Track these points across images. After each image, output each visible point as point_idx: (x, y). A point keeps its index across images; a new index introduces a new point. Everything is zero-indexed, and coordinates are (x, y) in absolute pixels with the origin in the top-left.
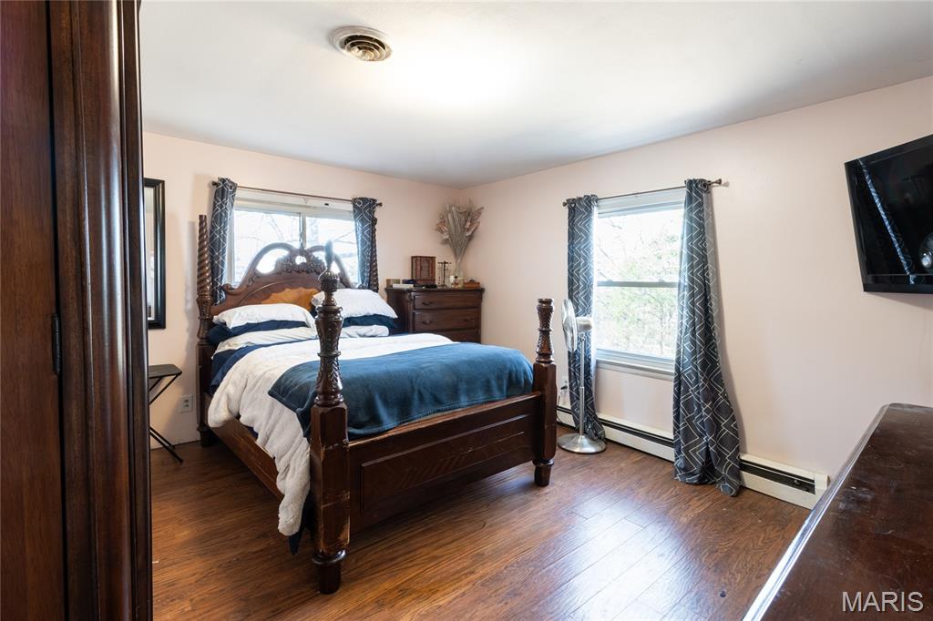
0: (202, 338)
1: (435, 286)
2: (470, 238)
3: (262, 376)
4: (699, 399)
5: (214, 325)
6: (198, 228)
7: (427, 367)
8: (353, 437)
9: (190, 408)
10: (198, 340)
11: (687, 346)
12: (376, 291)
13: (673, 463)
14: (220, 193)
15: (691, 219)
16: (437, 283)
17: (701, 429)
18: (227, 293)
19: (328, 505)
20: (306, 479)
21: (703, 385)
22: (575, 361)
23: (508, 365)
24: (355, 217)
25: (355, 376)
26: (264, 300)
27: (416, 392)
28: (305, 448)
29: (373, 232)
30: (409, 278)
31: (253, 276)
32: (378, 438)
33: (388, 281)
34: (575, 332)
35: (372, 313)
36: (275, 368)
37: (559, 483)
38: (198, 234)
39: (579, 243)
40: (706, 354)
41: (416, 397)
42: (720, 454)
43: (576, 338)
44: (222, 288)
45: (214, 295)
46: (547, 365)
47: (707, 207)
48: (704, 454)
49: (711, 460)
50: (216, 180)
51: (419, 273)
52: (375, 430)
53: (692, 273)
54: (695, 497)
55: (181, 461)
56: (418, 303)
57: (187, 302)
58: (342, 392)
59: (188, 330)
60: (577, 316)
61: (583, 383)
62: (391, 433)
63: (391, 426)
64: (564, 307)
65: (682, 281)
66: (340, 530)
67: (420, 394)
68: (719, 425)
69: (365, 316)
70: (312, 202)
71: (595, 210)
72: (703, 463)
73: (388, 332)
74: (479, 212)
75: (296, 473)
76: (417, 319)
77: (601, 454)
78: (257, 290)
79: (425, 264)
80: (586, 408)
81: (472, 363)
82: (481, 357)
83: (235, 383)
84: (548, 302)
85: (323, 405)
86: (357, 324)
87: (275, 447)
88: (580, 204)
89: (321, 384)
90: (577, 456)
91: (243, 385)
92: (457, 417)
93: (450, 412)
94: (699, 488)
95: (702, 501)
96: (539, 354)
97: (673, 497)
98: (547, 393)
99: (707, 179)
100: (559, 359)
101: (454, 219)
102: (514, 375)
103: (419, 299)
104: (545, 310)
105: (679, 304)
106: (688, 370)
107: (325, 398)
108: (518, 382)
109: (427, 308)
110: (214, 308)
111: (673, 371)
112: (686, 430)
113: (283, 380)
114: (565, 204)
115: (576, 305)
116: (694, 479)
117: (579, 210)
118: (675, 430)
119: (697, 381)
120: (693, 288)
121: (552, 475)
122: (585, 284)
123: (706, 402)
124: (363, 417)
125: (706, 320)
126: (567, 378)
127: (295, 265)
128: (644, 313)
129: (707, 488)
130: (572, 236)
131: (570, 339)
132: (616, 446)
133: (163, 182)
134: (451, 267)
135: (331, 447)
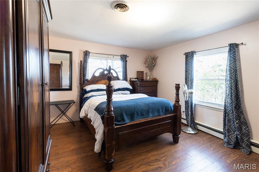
0: (81, 93)
1: (144, 80)
2: (154, 66)
3: (93, 105)
4: (233, 119)
5: (84, 90)
6: (80, 64)
7: (140, 104)
8: (116, 125)
9: (78, 112)
10: (80, 94)
11: (229, 100)
12: (127, 81)
13: (223, 140)
14: (86, 55)
15: (231, 57)
16: (144, 79)
17: (234, 129)
18: (87, 81)
19: (108, 145)
20: (102, 136)
21: (235, 114)
22: (187, 104)
23: (165, 104)
24: (121, 60)
25: (118, 106)
26: (97, 83)
27: (136, 112)
28: (102, 127)
29: (126, 64)
30: (136, 77)
31: (94, 77)
32: (124, 125)
33: (130, 78)
34: (188, 95)
35: (125, 87)
36: (96, 103)
37: (182, 143)
38: (80, 65)
39: (189, 66)
40: (236, 104)
41: (136, 113)
42: (242, 139)
43: (188, 96)
44: (86, 80)
45: (84, 82)
46: (178, 105)
47: (237, 53)
48: (235, 138)
49: (238, 140)
50: (85, 51)
51: (139, 76)
52: (123, 123)
53: (231, 76)
54: (232, 153)
55: (75, 126)
56: (138, 85)
57: (77, 83)
58: (113, 111)
59: (77, 91)
60: (188, 89)
61: (190, 111)
62: (128, 124)
63: (128, 122)
64: (184, 86)
65: (227, 78)
66: (112, 153)
67: (137, 113)
68: (241, 129)
69: (123, 88)
70: (109, 56)
71: (195, 56)
72: (235, 141)
73: (130, 93)
74: (157, 58)
75: (100, 134)
76: (138, 89)
77: (196, 134)
78: (95, 80)
79: (141, 73)
80: (191, 119)
81: (154, 103)
82: (156, 102)
83: (87, 106)
84: (179, 85)
85: (107, 115)
86: (121, 90)
87: (95, 125)
88: (189, 54)
89: (107, 108)
90: (188, 134)
91: (89, 107)
92: (148, 120)
93: (147, 118)
94: (233, 150)
95: (235, 155)
96: (176, 101)
97: (223, 152)
98: (178, 114)
99: (237, 43)
100: (182, 103)
101: (149, 60)
102: (167, 108)
103: (139, 83)
104: (178, 87)
105: (226, 86)
106: (229, 108)
107: (108, 113)
108: (169, 110)
109: (141, 86)
110: (84, 85)
111: (223, 109)
112: (228, 129)
113: (98, 106)
114: (184, 54)
115: (188, 86)
116: (232, 146)
117: (189, 56)
118: (224, 129)
119: (233, 113)
120: (231, 81)
121: (179, 140)
122: (191, 79)
123: (236, 120)
124: (119, 119)
125: (236, 92)
126: (185, 109)
127: (104, 74)
128: (209, 89)
129: (237, 150)
130: (186, 64)
131: (186, 97)
132: (201, 132)
133: (72, 52)
134: (149, 74)
135: (109, 128)
